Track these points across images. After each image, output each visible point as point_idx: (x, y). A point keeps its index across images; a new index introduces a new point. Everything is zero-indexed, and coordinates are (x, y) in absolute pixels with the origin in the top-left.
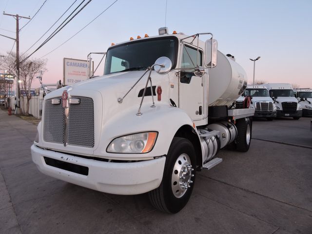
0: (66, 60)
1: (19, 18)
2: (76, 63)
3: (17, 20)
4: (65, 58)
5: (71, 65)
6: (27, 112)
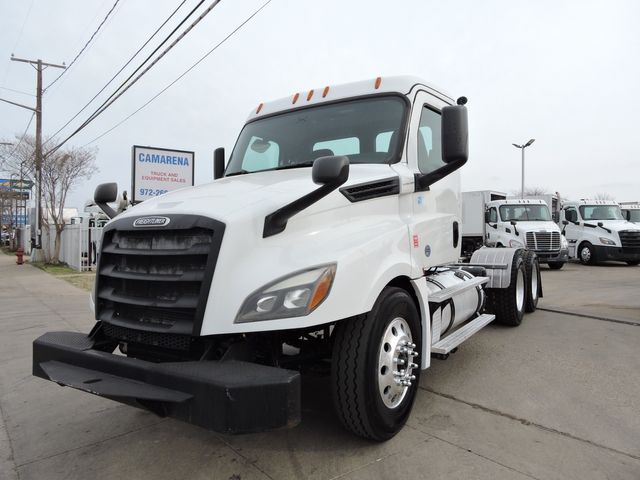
0: (137, 149)
1: (43, 67)
2: (158, 157)
3: (40, 72)
4: (135, 147)
5: (148, 159)
6: (56, 258)
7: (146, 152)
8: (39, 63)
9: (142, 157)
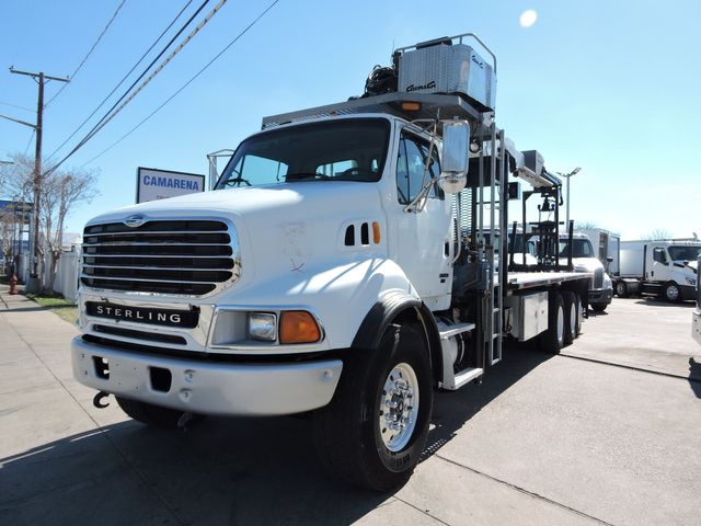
0: (142, 171)
1: (45, 80)
2: (165, 179)
3: (41, 85)
4: (140, 169)
5: (153, 182)
6: (51, 288)
7: (151, 174)
8: (41, 76)
9: (147, 180)
